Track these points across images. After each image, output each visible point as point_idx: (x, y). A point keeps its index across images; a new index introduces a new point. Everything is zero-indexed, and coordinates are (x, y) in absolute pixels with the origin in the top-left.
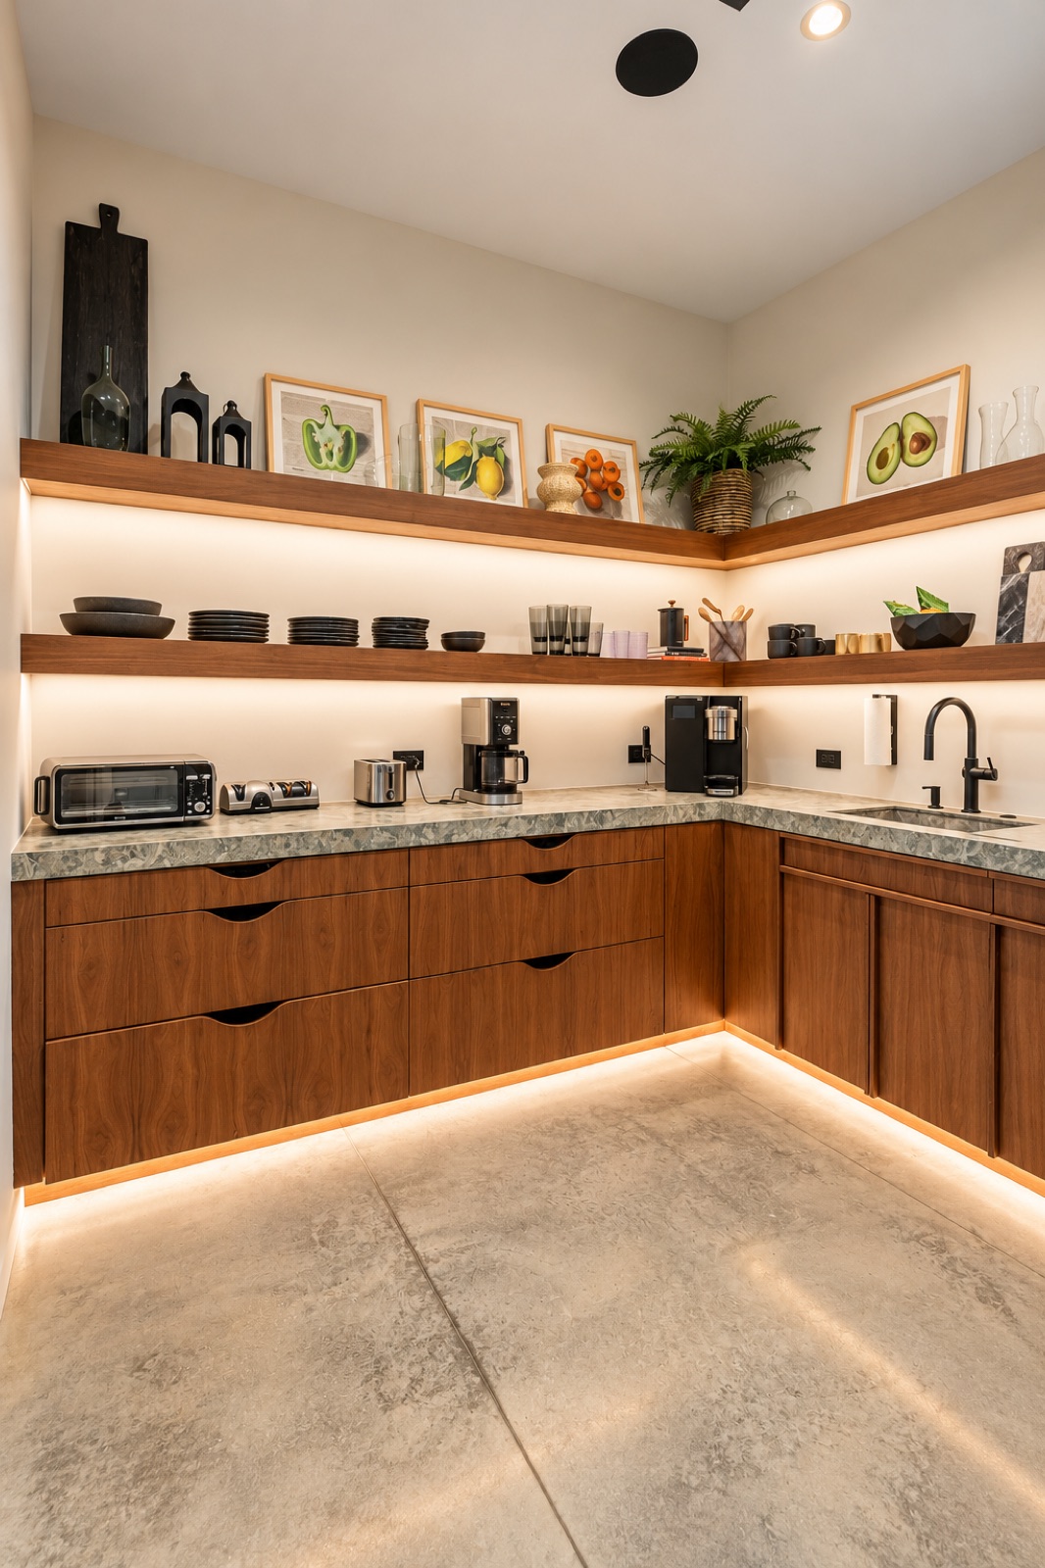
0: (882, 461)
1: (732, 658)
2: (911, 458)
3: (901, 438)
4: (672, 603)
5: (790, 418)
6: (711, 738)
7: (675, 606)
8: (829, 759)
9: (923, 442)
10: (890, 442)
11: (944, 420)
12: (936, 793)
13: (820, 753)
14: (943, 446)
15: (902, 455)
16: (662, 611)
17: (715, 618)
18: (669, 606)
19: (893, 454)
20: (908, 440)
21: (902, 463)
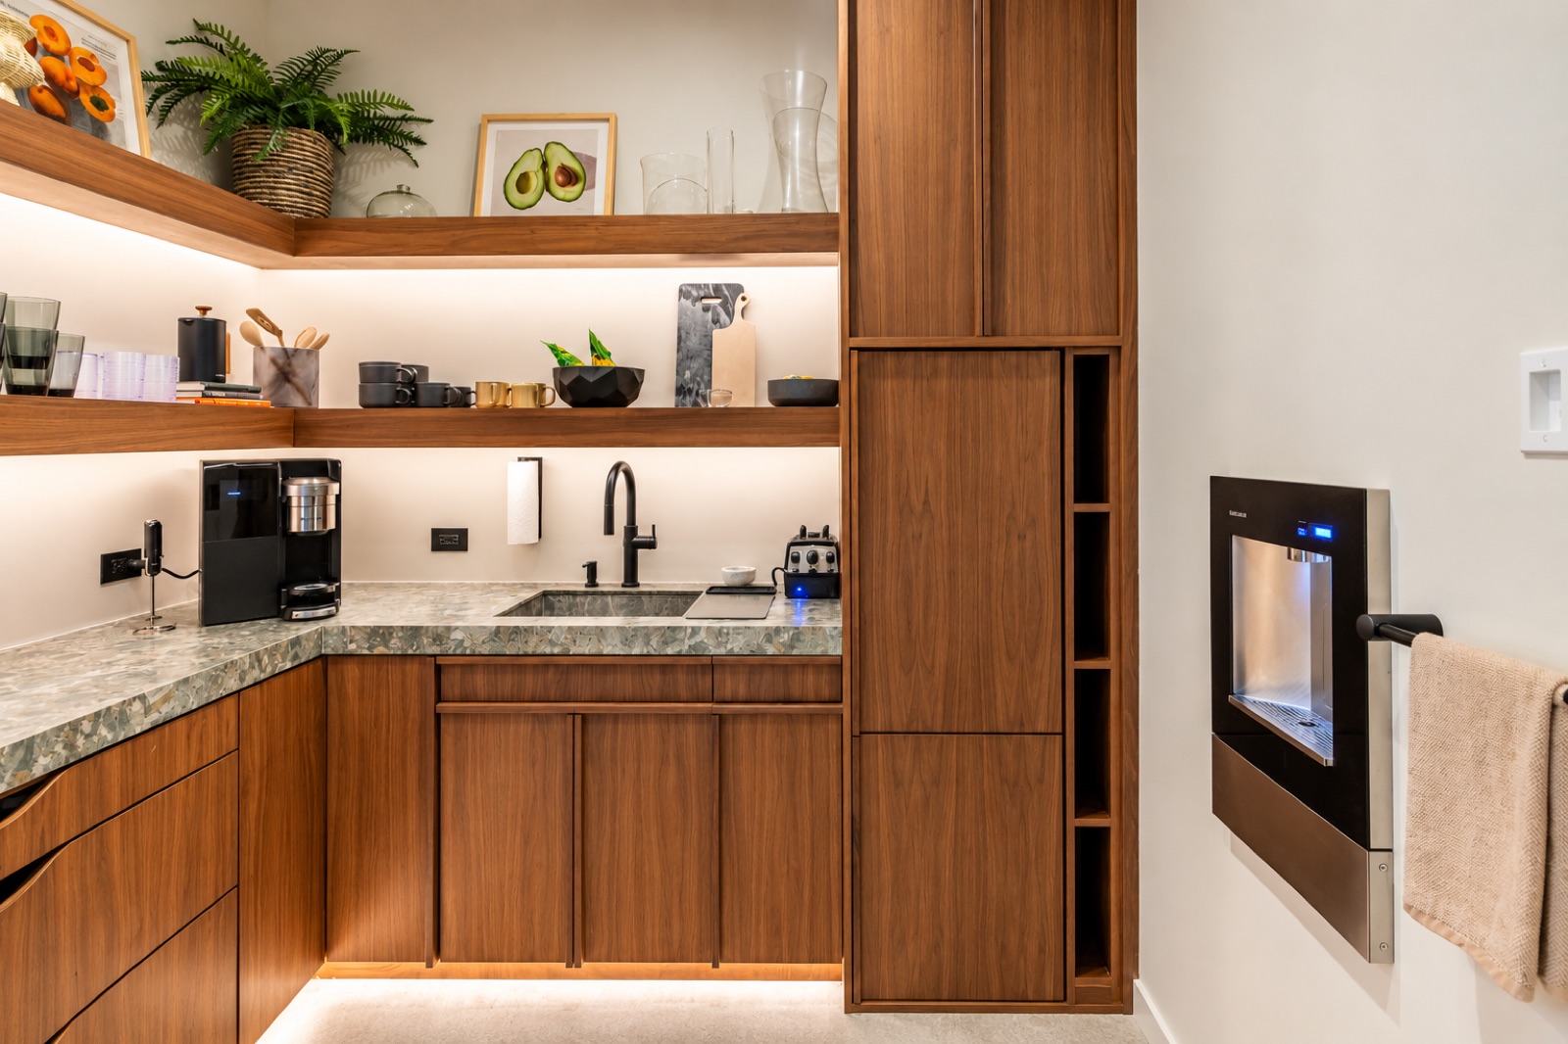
0: (522, 184)
1: (298, 402)
2: (560, 192)
3: (545, 165)
4: (204, 310)
5: (399, 95)
6: (294, 529)
7: (210, 315)
8: (450, 540)
9: (570, 177)
10: (532, 165)
11: (592, 161)
12: (592, 569)
13: (436, 533)
14: (593, 186)
15: (547, 186)
16: (185, 323)
17: (269, 340)
18: (197, 314)
19: (536, 182)
20: (553, 170)
21: (545, 193)
